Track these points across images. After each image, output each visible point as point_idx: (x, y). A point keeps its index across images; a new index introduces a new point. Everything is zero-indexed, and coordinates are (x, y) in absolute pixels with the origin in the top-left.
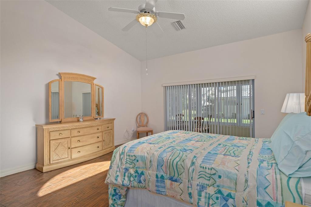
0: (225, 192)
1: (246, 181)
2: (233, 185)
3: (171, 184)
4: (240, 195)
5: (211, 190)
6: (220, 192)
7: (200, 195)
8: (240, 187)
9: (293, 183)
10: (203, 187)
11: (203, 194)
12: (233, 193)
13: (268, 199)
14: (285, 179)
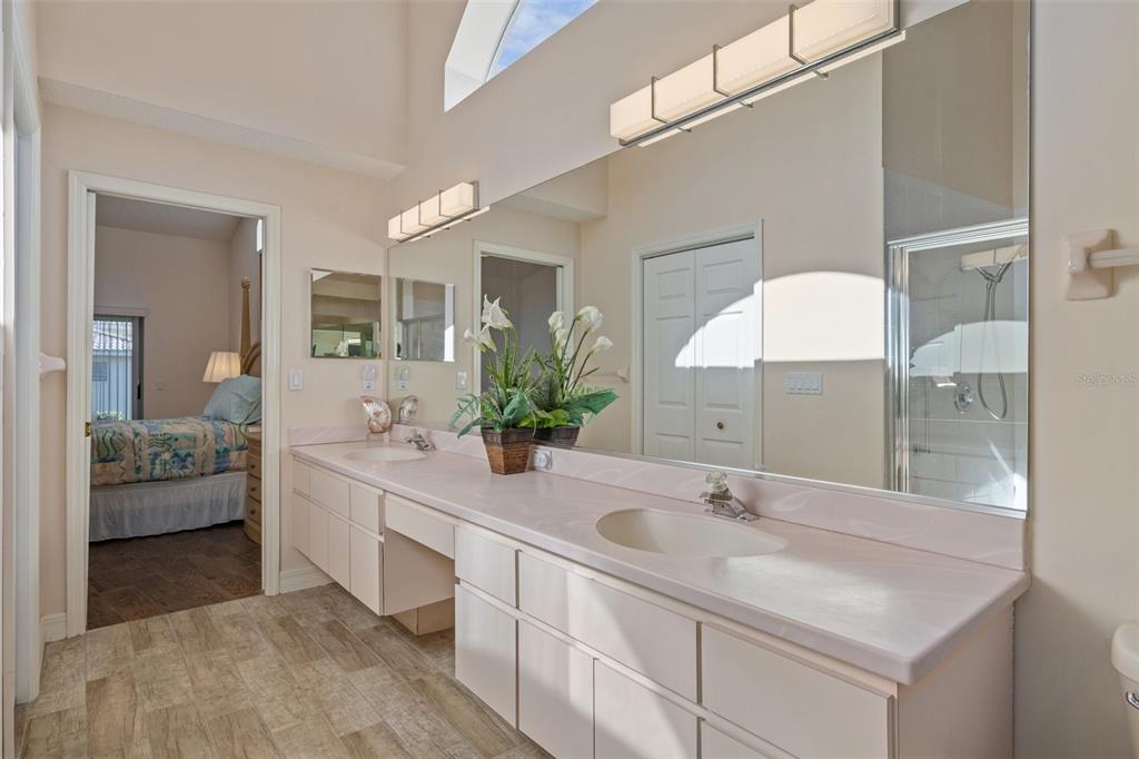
0: (183, 453)
1: (205, 436)
2: (192, 444)
3: (104, 467)
4: (199, 451)
5: (166, 456)
6: (176, 455)
7: (154, 464)
8: (199, 443)
9: (243, 428)
10: (156, 455)
11: (157, 462)
12: (191, 451)
13: (225, 445)
14: (237, 427)
